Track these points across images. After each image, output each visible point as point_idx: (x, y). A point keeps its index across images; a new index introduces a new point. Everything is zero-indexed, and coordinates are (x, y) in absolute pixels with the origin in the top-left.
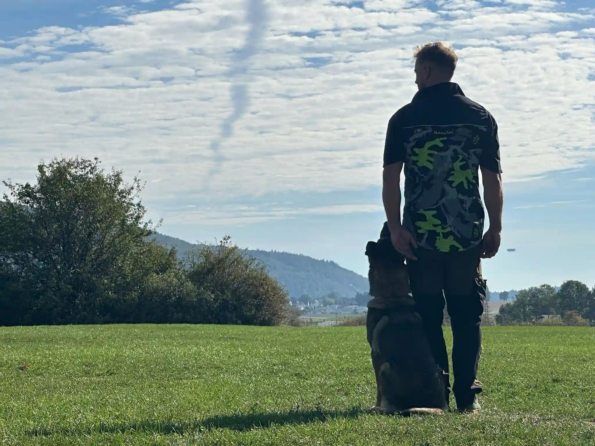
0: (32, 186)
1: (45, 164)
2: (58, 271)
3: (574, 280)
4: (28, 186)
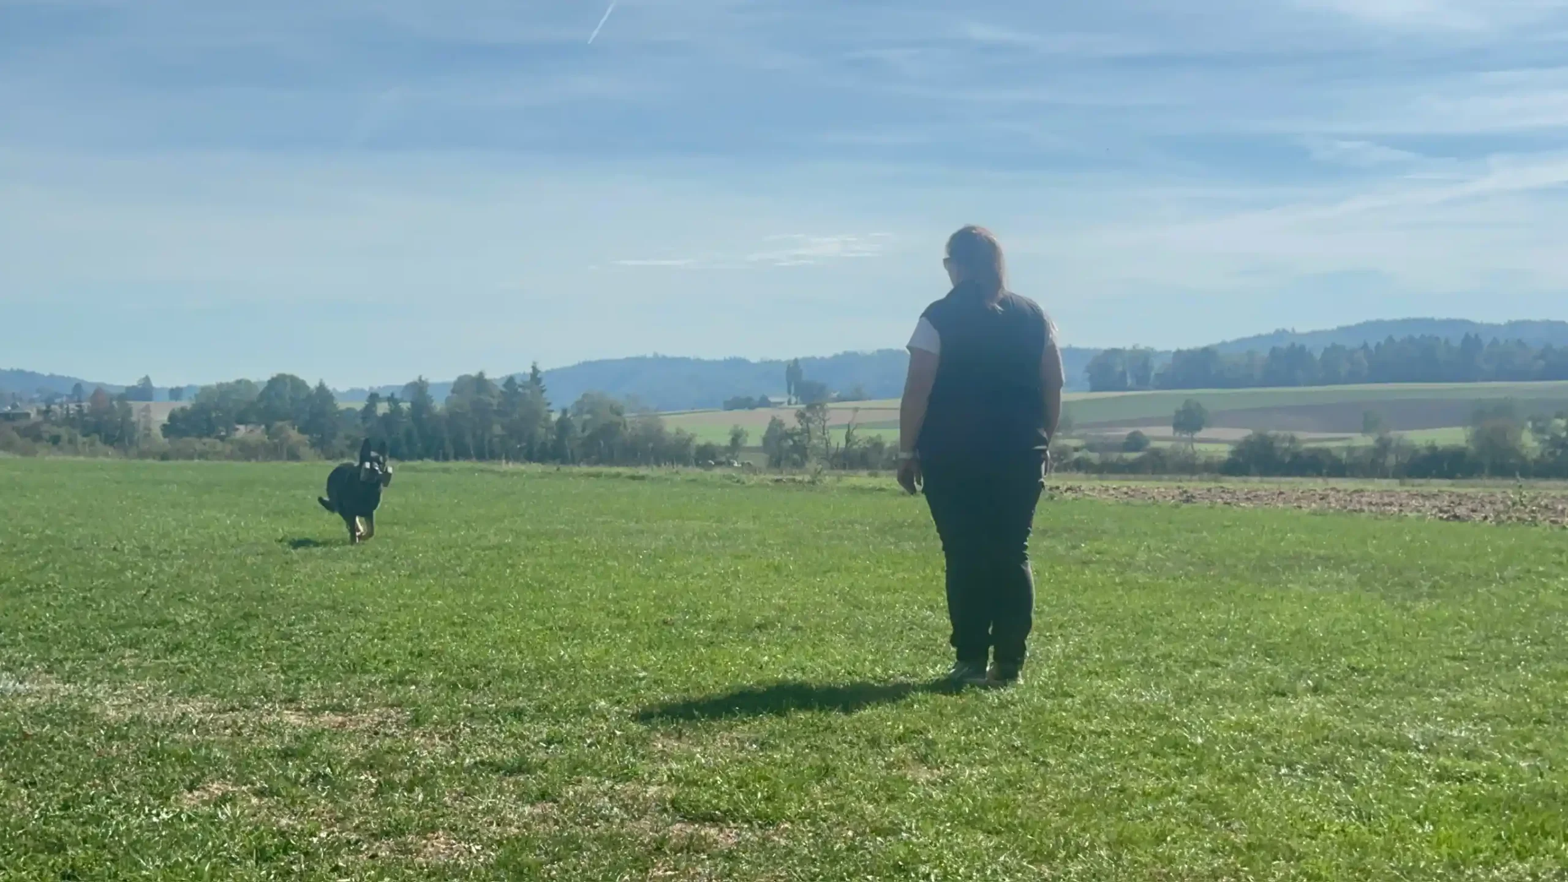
3: (288, 371)
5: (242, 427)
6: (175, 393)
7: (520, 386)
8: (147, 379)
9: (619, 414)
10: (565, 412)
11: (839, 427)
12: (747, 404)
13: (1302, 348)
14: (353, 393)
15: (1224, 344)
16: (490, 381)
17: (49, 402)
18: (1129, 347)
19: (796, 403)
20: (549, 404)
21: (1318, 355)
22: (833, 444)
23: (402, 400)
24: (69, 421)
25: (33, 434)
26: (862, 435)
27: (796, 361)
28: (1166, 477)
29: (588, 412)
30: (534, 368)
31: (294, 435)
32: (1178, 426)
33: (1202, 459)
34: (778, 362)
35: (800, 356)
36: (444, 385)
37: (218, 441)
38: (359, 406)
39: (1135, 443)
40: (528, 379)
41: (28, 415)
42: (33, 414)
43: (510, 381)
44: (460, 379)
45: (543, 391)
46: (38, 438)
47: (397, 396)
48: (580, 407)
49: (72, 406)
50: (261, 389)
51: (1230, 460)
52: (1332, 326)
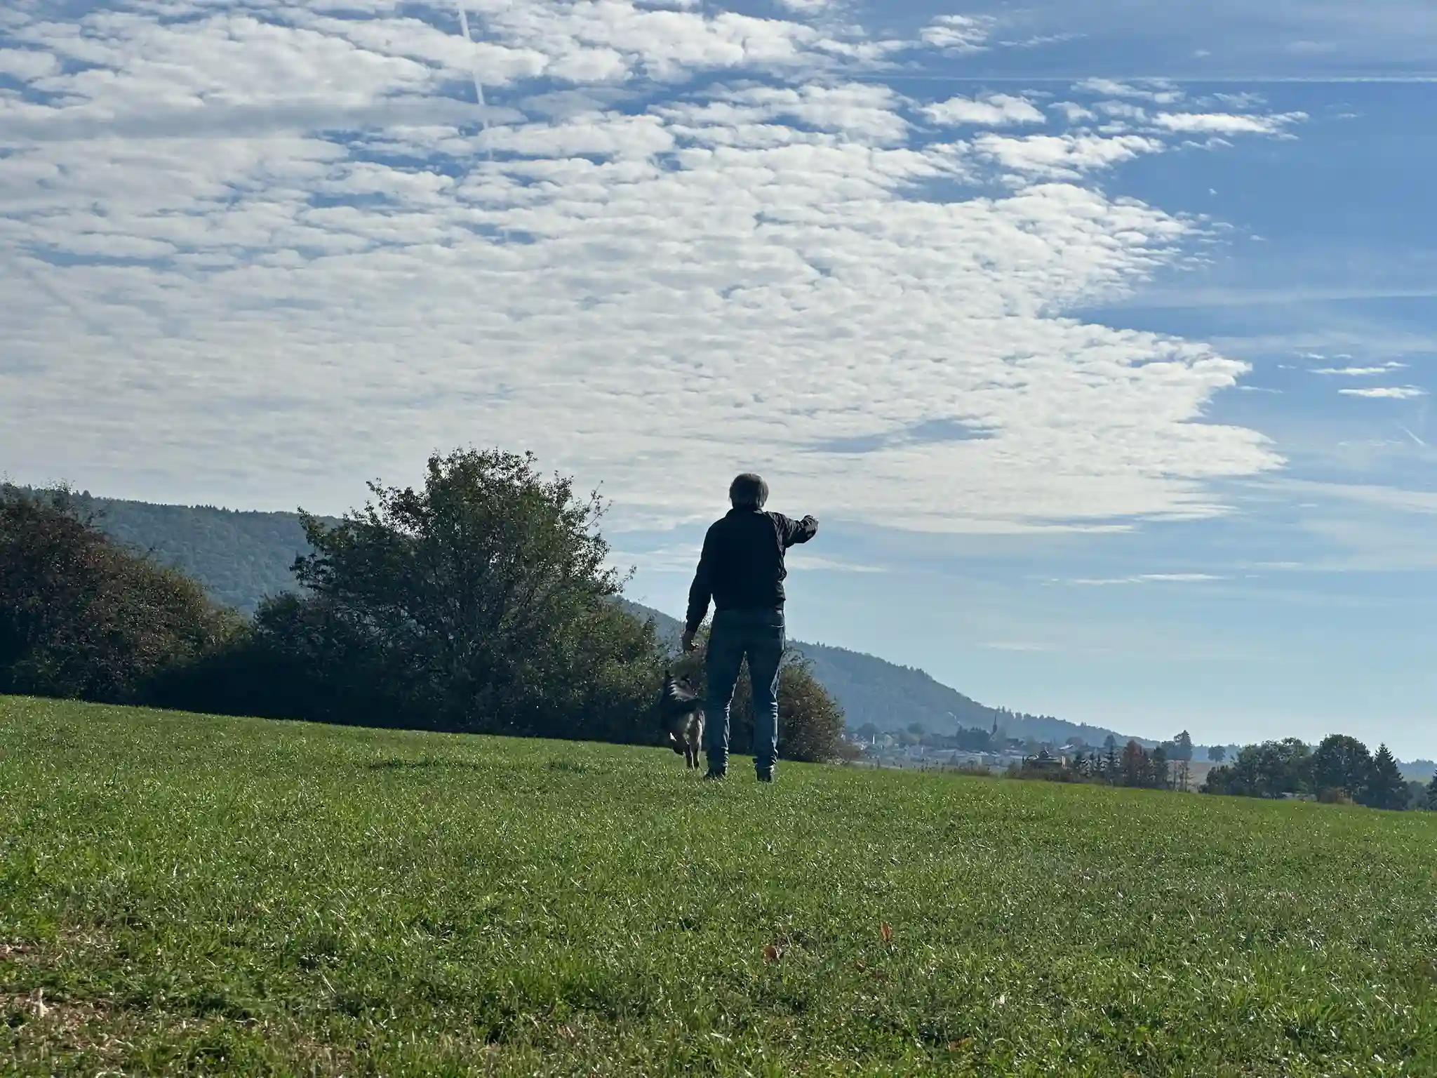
0: (416, 494)
1: (442, 457)
2: (449, 644)
3: (1344, 734)
4: (409, 492)
5: (1288, 794)
6: (1217, 752)
8: (1185, 734)
14: (1420, 765)
17: (1080, 754)
38: (1426, 780)
49: (1103, 759)
50: (1314, 751)
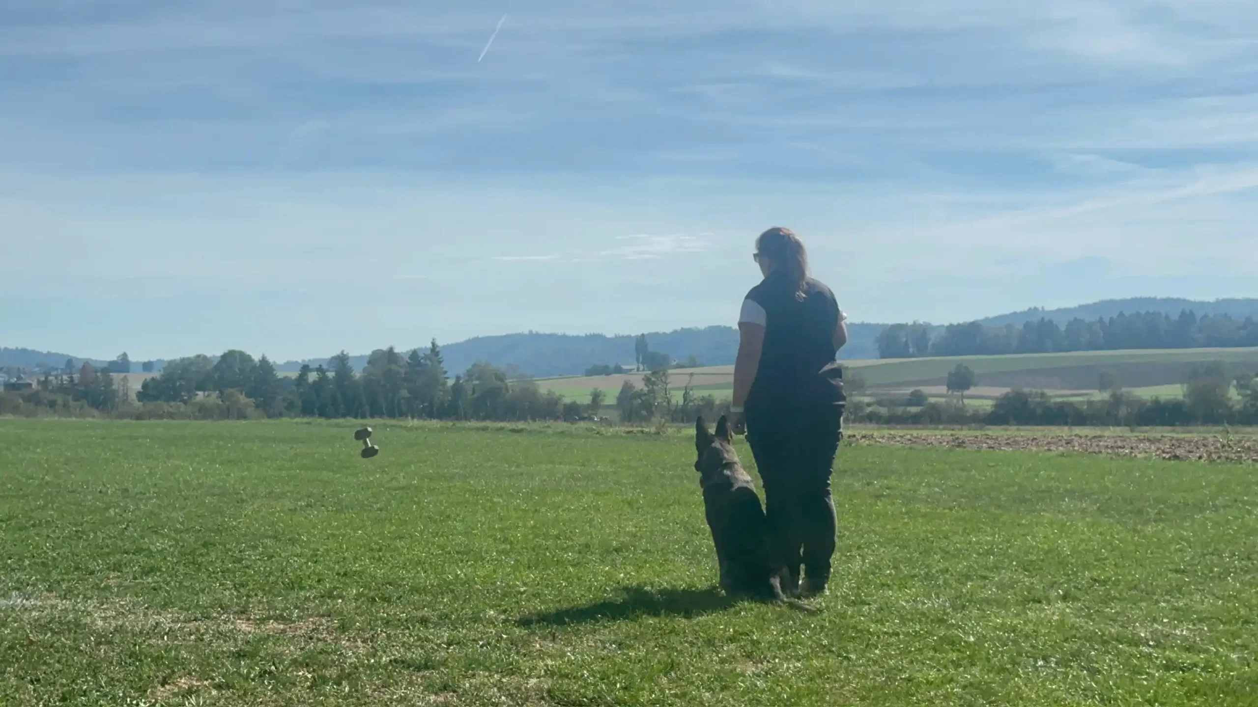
3: (237, 348)
5: (200, 393)
6: (147, 366)
7: (422, 358)
8: (125, 355)
9: (502, 380)
10: (458, 378)
11: (679, 389)
12: (605, 371)
13: (1051, 322)
14: (288, 364)
15: (987, 319)
16: (399, 353)
17: (47, 375)
18: (910, 323)
19: (643, 370)
20: (446, 372)
21: (1063, 328)
22: (674, 401)
23: (328, 370)
24: (62, 389)
25: (34, 399)
26: (697, 394)
27: (643, 335)
28: (941, 427)
29: (477, 379)
30: (433, 344)
31: (242, 399)
32: (950, 387)
33: (970, 412)
34: (629, 337)
35: (646, 332)
36: (361, 358)
37: (182, 404)
38: (294, 375)
39: (917, 399)
40: (429, 352)
41: (30, 385)
42: (35, 385)
43: (414, 354)
44: (374, 353)
45: (440, 362)
46: (38, 403)
47: (325, 367)
48: (470, 374)
49: (65, 377)
50: (215, 363)
51: (993, 412)
52: (1072, 304)
